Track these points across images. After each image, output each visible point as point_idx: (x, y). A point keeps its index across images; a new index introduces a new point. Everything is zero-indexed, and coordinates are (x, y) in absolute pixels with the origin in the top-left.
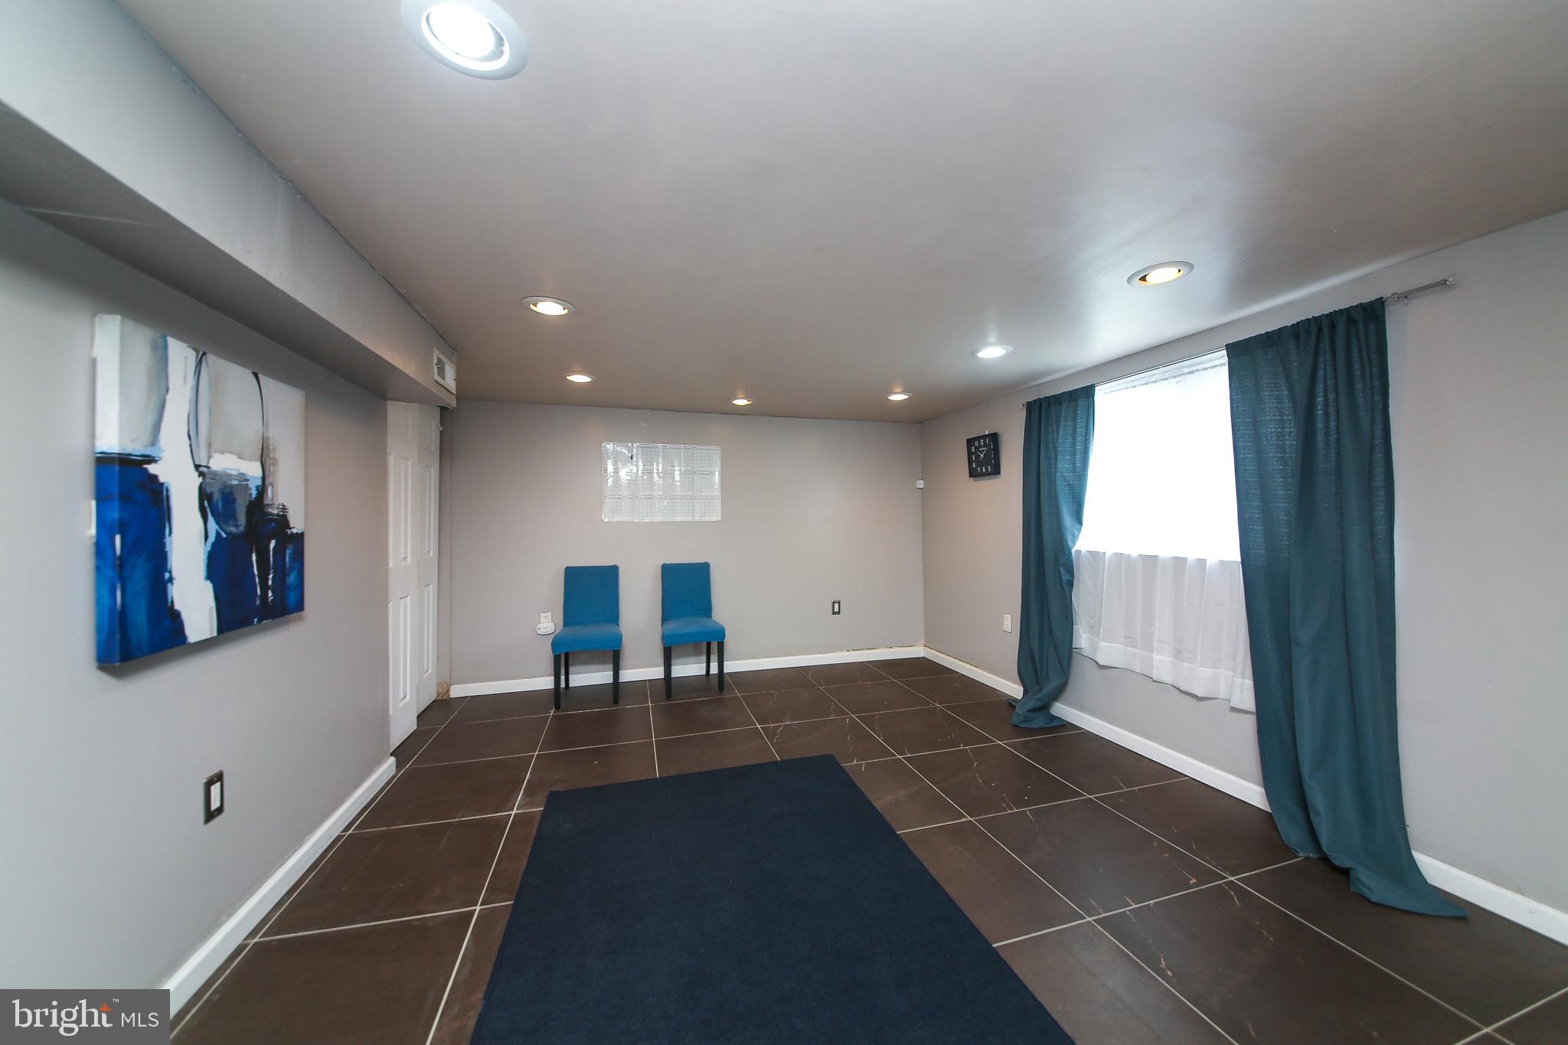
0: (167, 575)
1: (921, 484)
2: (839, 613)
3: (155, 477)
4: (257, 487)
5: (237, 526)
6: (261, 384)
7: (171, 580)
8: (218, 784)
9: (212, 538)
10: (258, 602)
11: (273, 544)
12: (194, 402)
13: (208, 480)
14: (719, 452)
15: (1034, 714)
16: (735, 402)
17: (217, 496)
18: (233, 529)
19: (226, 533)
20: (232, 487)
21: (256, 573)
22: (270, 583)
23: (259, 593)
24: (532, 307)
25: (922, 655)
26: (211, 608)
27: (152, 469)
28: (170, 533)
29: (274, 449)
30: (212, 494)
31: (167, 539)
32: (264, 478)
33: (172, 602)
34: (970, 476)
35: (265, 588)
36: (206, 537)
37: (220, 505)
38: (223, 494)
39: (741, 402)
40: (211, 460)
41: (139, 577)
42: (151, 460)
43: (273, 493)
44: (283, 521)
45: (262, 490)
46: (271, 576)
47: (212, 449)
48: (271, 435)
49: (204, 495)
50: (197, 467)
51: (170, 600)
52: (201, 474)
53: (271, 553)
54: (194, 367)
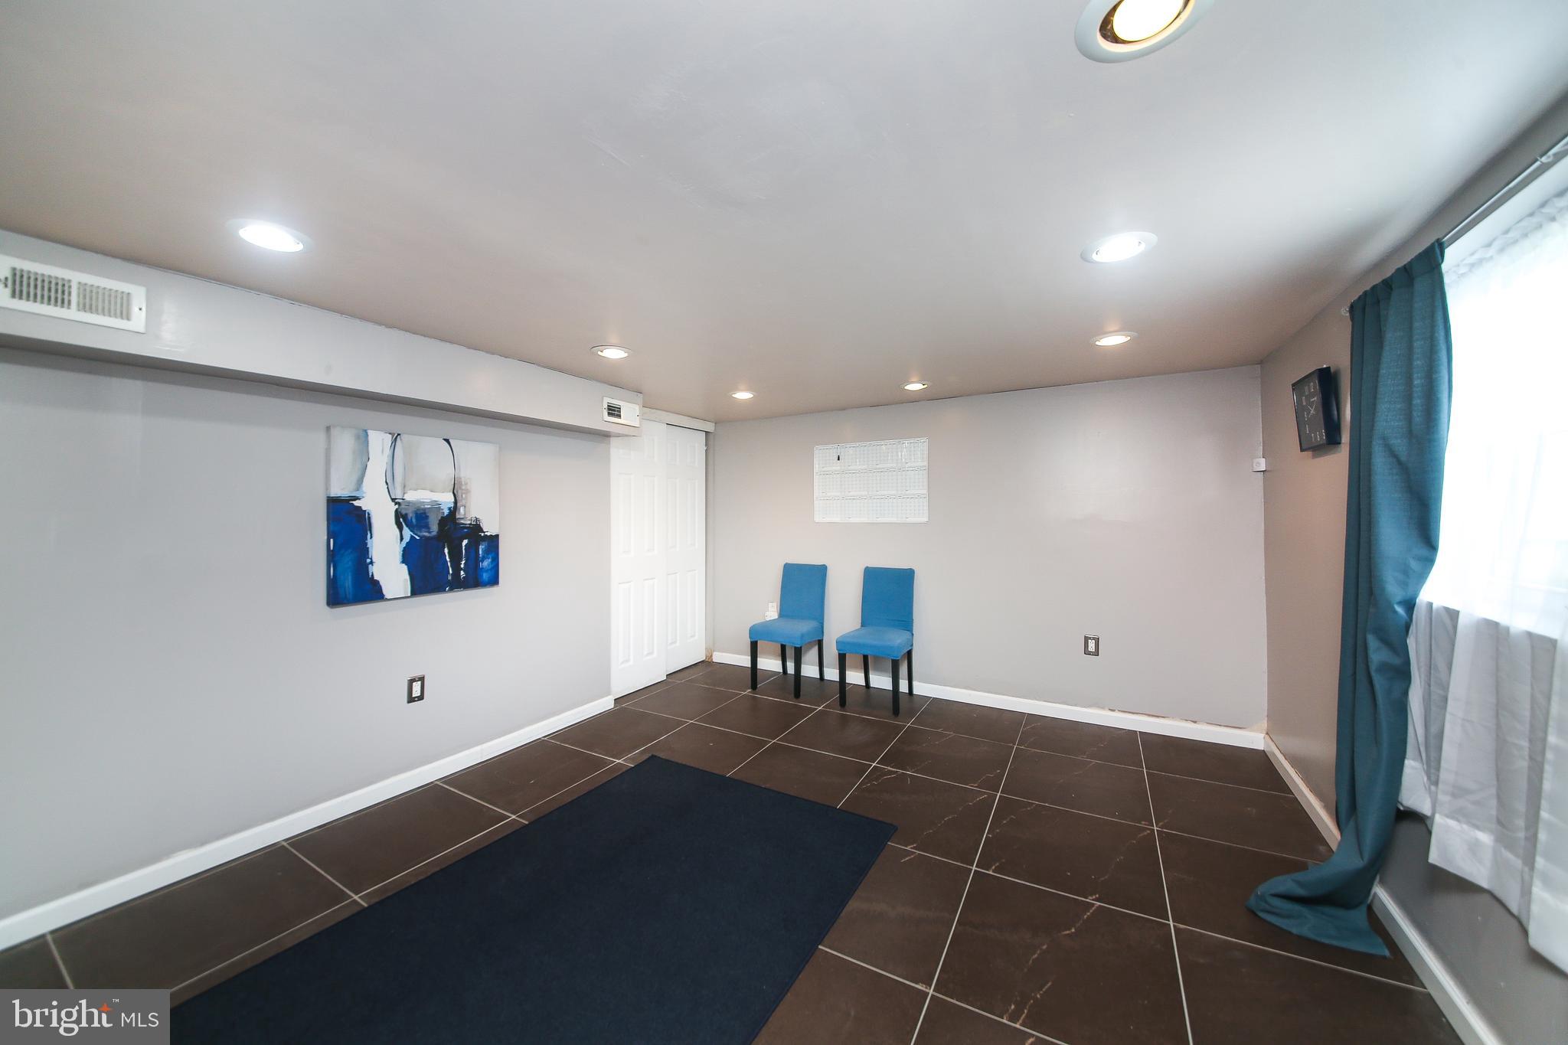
0: (368, 561)
1: (1262, 464)
2: (1096, 653)
3: (359, 508)
4: (450, 509)
5: (430, 532)
6: (452, 445)
7: (372, 563)
8: (419, 683)
9: (407, 539)
10: (450, 578)
11: (465, 542)
12: (390, 463)
13: (403, 506)
14: (926, 444)
15: (1296, 908)
16: (907, 387)
17: (410, 515)
18: (426, 534)
19: (419, 536)
20: (425, 509)
21: (448, 560)
22: (462, 566)
23: (451, 572)
24: (599, 353)
25: (1260, 746)
26: (406, 580)
27: (356, 503)
28: (371, 537)
29: (466, 484)
30: (406, 514)
31: (369, 541)
32: (456, 502)
33: (372, 575)
34: (1302, 450)
35: (457, 569)
36: (402, 539)
37: (414, 520)
38: (416, 514)
39: (915, 387)
40: (406, 495)
41: (347, 560)
42: (356, 498)
43: (465, 510)
44: (476, 528)
45: (453, 511)
46: (463, 562)
47: (406, 489)
48: (462, 475)
49: (398, 515)
50: (393, 500)
51: (370, 574)
52: (396, 504)
53: (464, 548)
54: (390, 443)
